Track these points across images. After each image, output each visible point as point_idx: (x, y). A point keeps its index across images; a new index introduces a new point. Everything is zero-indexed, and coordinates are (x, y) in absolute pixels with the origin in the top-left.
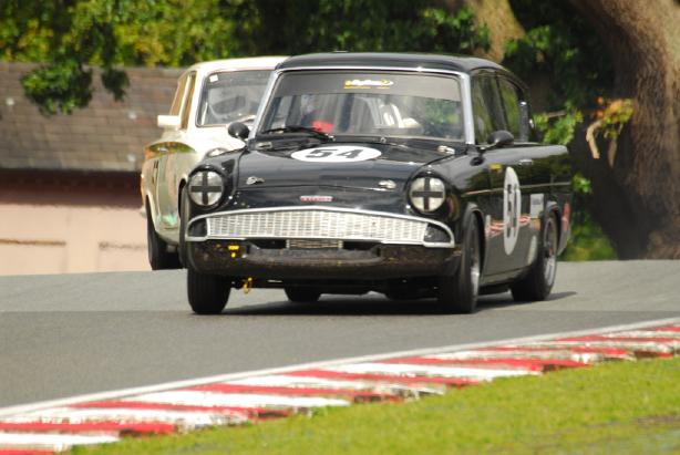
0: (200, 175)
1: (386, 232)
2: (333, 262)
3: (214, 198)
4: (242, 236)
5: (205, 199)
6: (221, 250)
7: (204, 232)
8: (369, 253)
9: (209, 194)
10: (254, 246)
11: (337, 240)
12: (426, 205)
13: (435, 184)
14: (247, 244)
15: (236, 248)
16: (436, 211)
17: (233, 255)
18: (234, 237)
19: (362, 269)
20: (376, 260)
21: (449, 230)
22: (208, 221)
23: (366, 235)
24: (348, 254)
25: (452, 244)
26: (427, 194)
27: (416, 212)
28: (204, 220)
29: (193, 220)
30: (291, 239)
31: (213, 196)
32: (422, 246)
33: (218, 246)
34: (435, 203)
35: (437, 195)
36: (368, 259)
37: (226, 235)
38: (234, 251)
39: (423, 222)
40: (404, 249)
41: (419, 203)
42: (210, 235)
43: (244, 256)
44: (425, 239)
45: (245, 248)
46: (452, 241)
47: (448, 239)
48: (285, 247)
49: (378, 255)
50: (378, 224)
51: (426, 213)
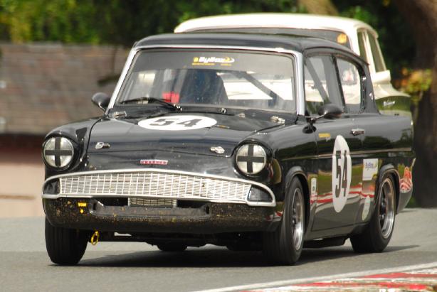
0: (53, 140)
1: (214, 192)
2: (168, 218)
3: (66, 161)
4: (89, 195)
5: (58, 161)
6: (72, 206)
7: (57, 192)
8: (199, 211)
9: (61, 158)
10: (99, 203)
11: (172, 199)
12: (250, 168)
13: (258, 151)
14: (92, 202)
15: (84, 205)
16: (259, 174)
17: (82, 211)
18: (83, 195)
19: (193, 225)
20: (206, 216)
21: (271, 193)
22: (61, 180)
23: (197, 195)
25: (273, 203)
26: (250, 159)
27: (242, 175)
28: (57, 180)
29: (48, 179)
30: (131, 197)
31: (64, 159)
32: (246, 205)
33: (69, 203)
34: (257, 167)
35: (259, 160)
36: (199, 216)
37: (76, 193)
38: (83, 208)
39: (248, 184)
40: (230, 207)
41: (243, 167)
42: (63, 193)
43: (91, 212)
44: (248, 199)
45: (92, 205)
46: (274, 201)
47: (270, 199)
48: (127, 204)
49: (208, 213)
50: (207, 185)
51: (249, 176)
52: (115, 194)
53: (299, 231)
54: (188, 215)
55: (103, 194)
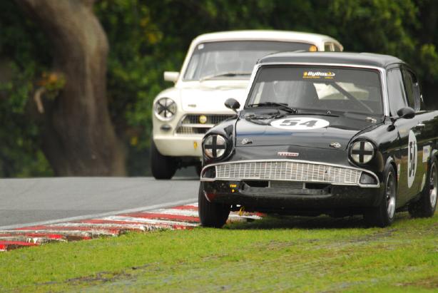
1: (334, 177)
2: (299, 197)
3: (221, 153)
4: (239, 179)
5: (214, 153)
6: (225, 187)
7: (214, 176)
8: (323, 191)
9: (217, 150)
10: (246, 185)
11: (301, 183)
12: (361, 159)
13: (368, 146)
14: (242, 184)
15: (235, 186)
16: (368, 163)
17: (233, 191)
18: (234, 179)
19: (319, 200)
20: (328, 196)
21: (377, 178)
22: (216, 167)
23: (321, 179)
24: (308, 191)
25: (378, 186)
27: (354, 164)
28: (214, 167)
29: (206, 167)
30: (272, 181)
31: (219, 152)
32: (358, 187)
33: (223, 184)
34: (367, 158)
35: (368, 153)
36: (324, 196)
37: (228, 178)
38: (234, 188)
39: (360, 171)
40: (346, 189)
41: (357, 158)
42: (217, 177)
43: (240, 191)
44: (360, 182)
45: (241, 186)
46: (378, 184)
47: (375, 182)
48: (267, 186)
49: (329, 192)
50: (329, 172)
51: (361, 165)
52: (258, 178)
54: (314, 194)
55: (249, 178)
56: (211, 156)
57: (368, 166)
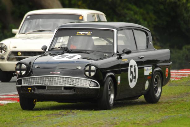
0: (19, 65)
1: (77, 83)
2: (60, 94)
3: (23, 73)
4: (32, 85)
5: (21, 73)
6: (26, 89)
7: (21, 84)
8: (72, 91)
9: (22, 72)
10: (36, 88)
11: (61, 87)
12: (90, 74)
13: (93, 68)
14: (33, 88)
15: (30, 89)
16: (93, 76)
17: (29, 91)
18: (30, 85)
19: (69, 95)
20: (74, 93)
21: (98, 84)
22: (22, 80)
23: (70, 85)
24: (65, 91)
25: (99, 87)
26: (90, 71)
27: (87, 77)
29: (18, 79)
30: (47, 86)
31: (23, 72)
32: (88, 88)
33: (25, 88)
34: (92, 74)
35: (93, 71)
36: (71, 92)
37: (27, 85)
38: (30, 90)
40: (83, 89)
41: (87, 73)
42: (23, 84)
43: (33, 91)
44: (89, 86)
45: (33, 89)
47: (97, 86)
48: (46, 88)
49: (75, 91)
50: (74, 81)
51: (90, 77)
52: (41, 85)
53: (112, 97)
54: (67, 92)
55: (37, 85)
56: (20, 74)
57: (93, 78)
